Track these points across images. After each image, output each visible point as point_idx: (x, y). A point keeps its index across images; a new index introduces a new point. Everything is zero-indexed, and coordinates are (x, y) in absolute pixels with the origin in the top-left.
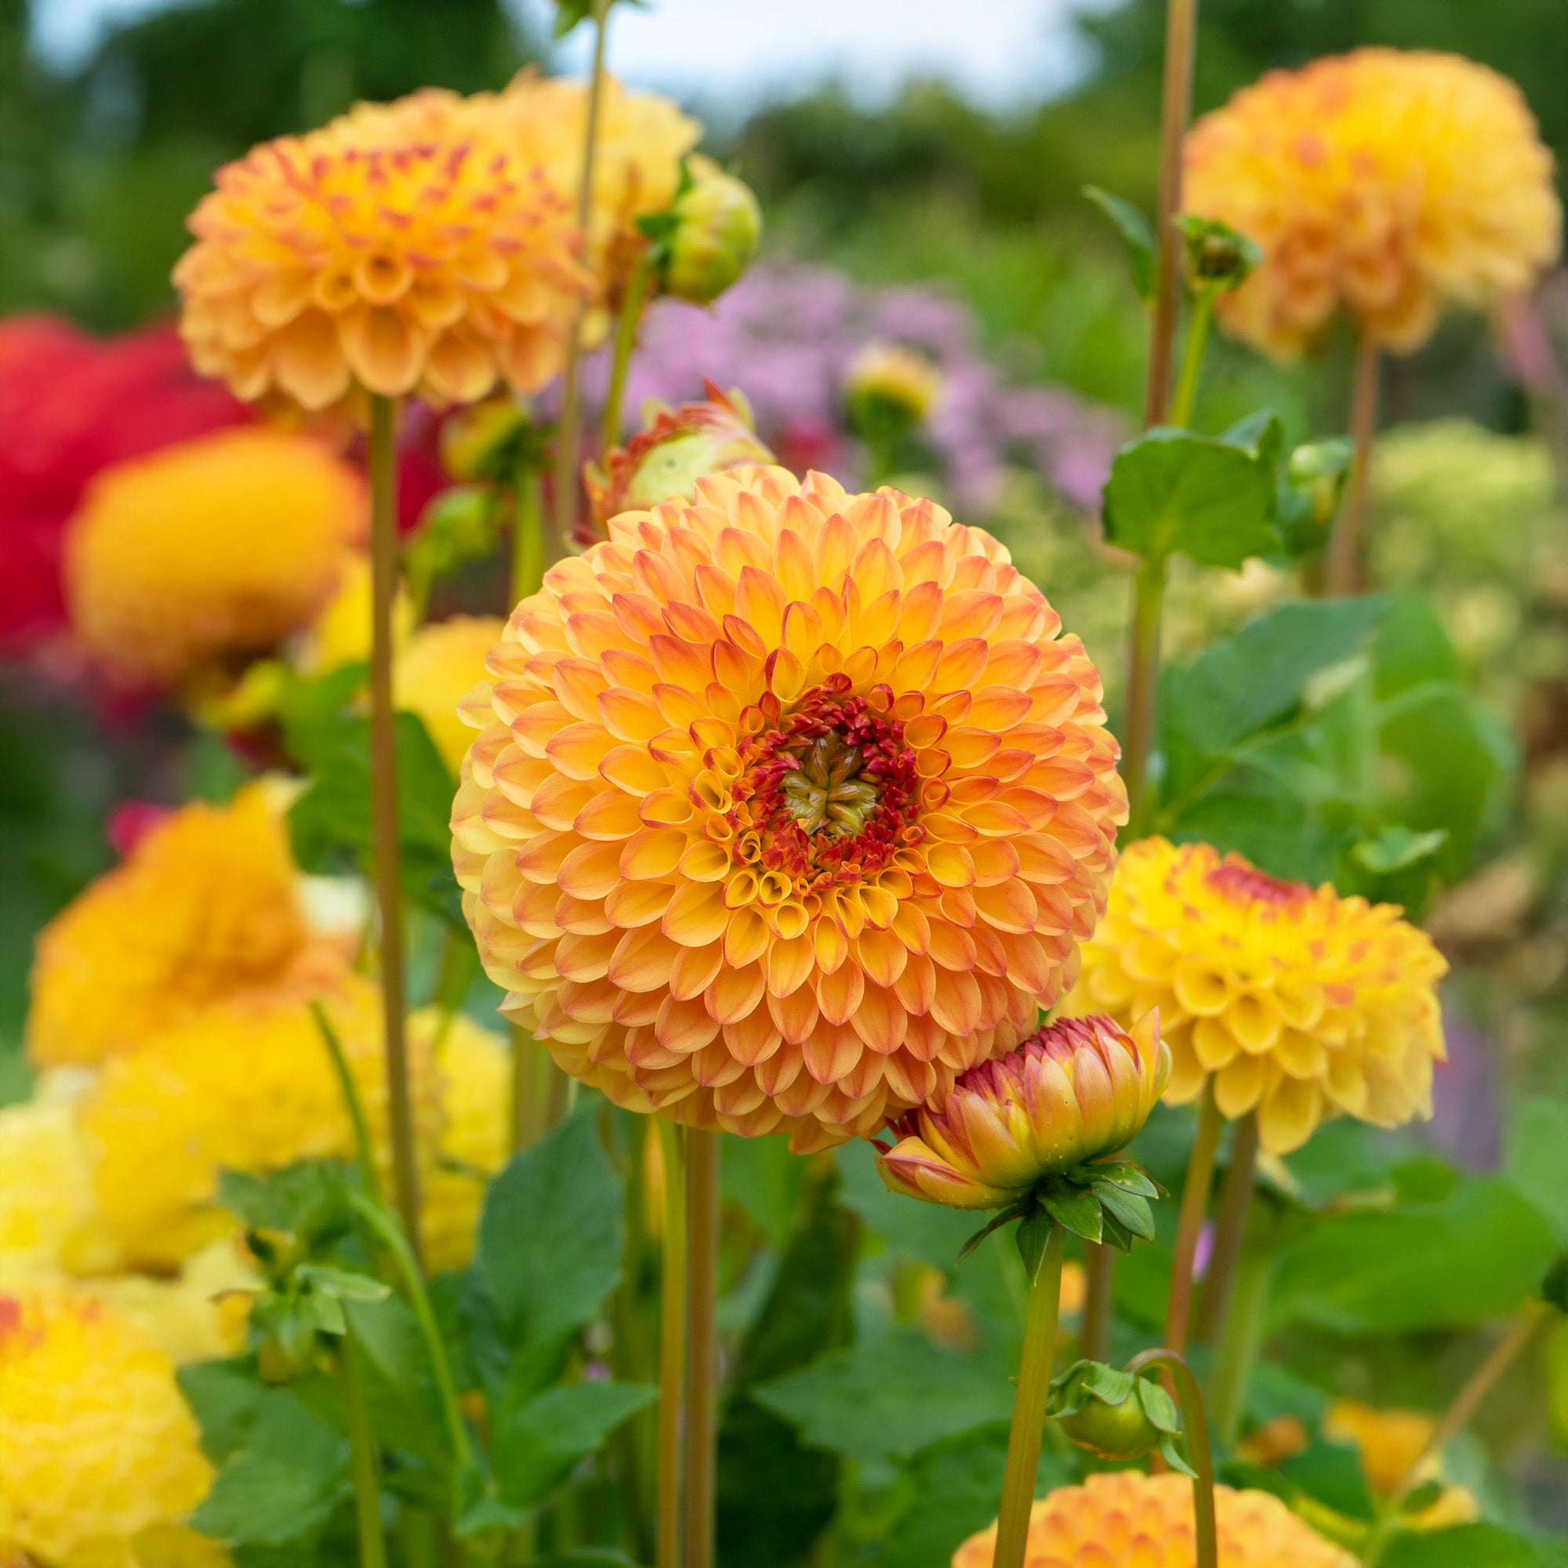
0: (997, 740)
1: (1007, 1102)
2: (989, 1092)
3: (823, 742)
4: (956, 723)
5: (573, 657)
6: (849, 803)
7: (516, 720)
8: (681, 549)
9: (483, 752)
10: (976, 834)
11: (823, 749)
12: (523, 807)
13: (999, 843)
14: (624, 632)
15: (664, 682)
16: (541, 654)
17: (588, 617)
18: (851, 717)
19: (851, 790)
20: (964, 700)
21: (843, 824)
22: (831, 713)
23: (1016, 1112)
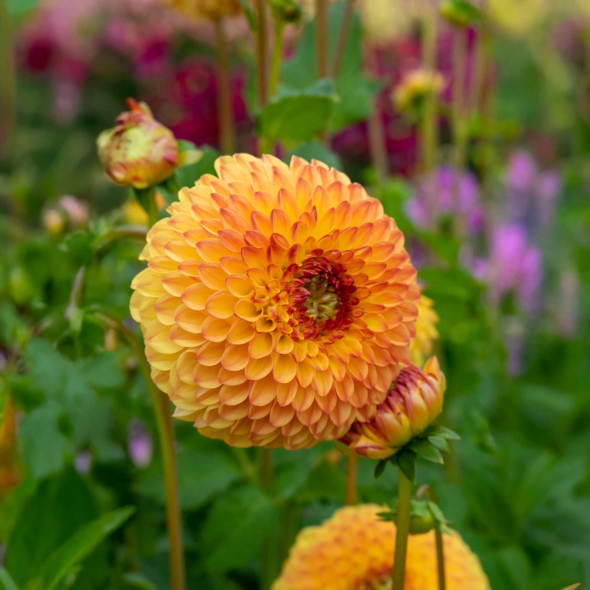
0: (384, 265)
1: (399, 414)
2: (389, 410)
3: (314, 279)
4: (367, 260)
5: (205, 263)
6: (326, 303)
7: (182, 294)
8: (236, 203)
9: (159, 308)
10: (383, 308)
11: (315, 282)
12: (194, 333)
13: (392, 309)
14: (226, 247)
15: (251, 268)
16: (183, 262)
17: (204, 243)
18: (325, 266)
19: (327, 298)
20: (369, 251)
21: (325, 312)
22: (316, 267)
23: (403, 417)
